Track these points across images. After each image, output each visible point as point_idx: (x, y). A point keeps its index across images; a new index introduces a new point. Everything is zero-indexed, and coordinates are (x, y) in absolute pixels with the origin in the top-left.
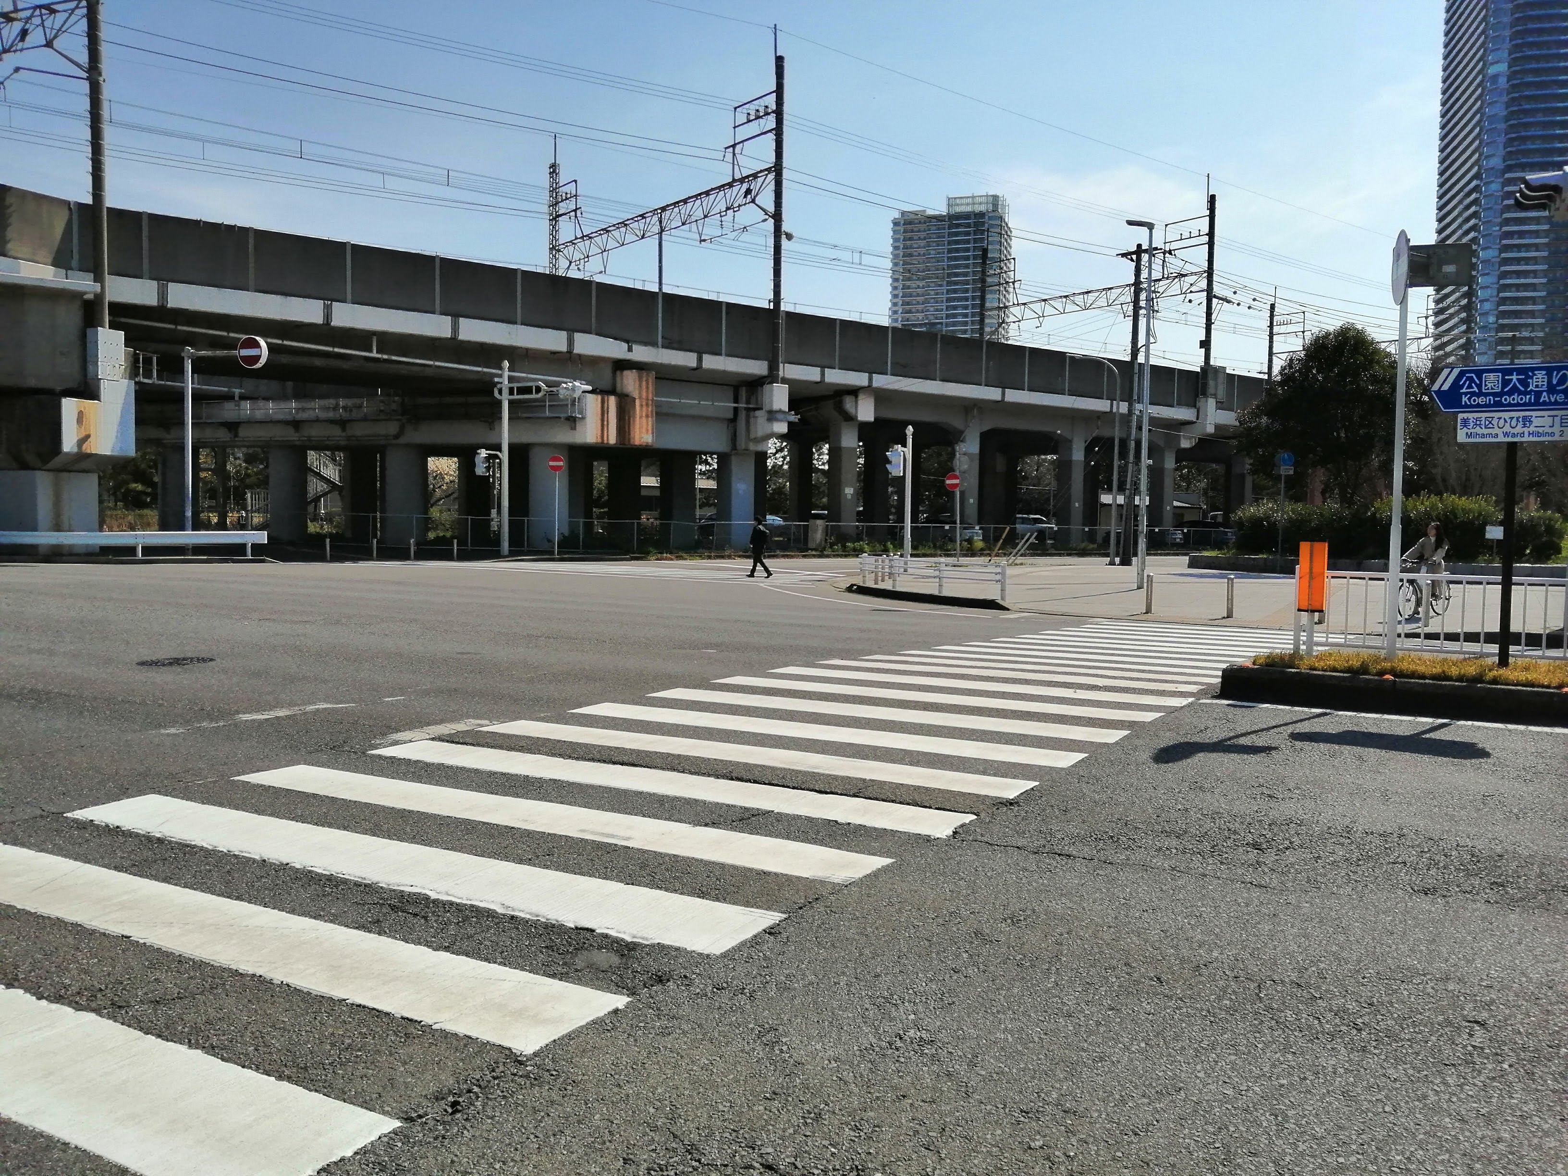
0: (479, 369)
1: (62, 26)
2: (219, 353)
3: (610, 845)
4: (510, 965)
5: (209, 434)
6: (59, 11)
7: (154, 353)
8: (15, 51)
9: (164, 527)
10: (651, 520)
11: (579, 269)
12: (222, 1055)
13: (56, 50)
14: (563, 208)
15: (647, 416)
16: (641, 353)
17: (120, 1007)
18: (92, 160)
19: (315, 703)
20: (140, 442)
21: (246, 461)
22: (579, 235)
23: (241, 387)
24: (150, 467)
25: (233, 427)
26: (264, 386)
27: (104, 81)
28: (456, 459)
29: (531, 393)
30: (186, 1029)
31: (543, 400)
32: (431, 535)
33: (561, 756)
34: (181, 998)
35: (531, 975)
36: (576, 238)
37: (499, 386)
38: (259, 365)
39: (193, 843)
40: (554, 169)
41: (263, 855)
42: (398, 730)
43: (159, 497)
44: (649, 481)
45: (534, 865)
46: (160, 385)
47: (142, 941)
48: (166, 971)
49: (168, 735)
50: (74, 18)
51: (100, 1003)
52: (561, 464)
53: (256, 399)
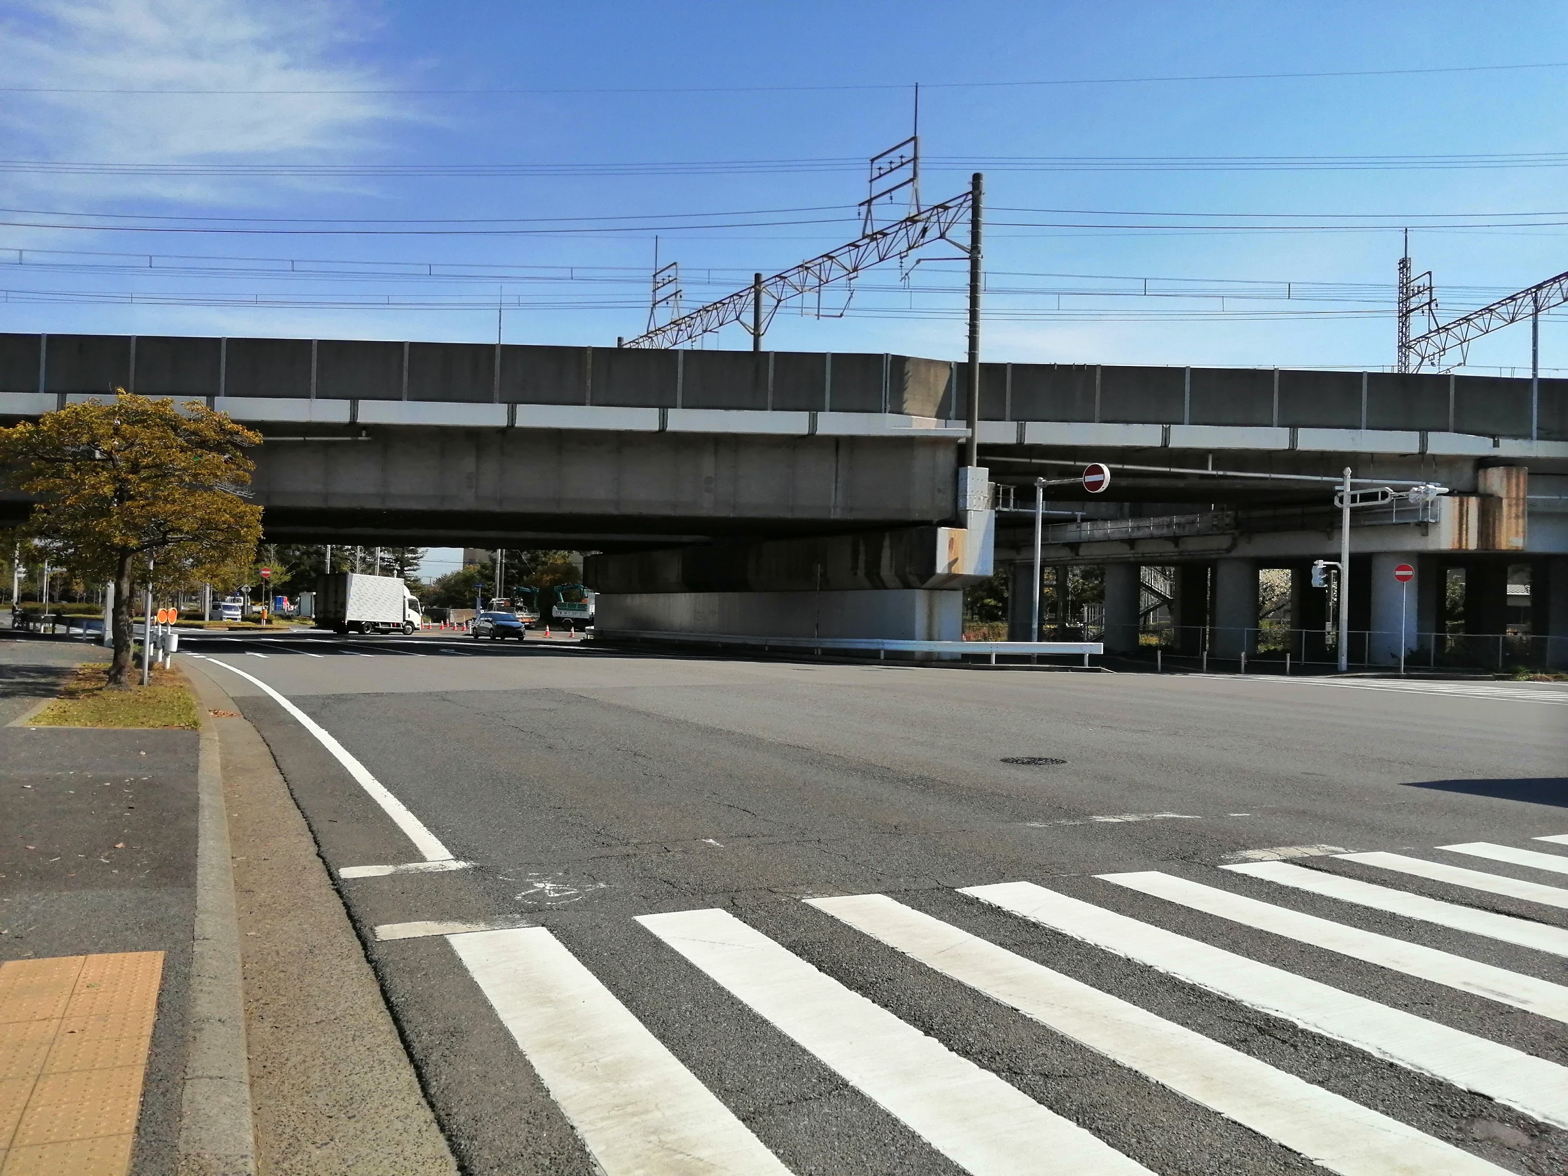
0: (1319, 478)
1: (953, 219)
2: (1066, 481)
3: (1504, 1005)
4: (1394, 1116)
5: (1053, 554)
6: (951, 207)
7: (1012, 484)
8: (917, 247)
9: (1012, 637)
10: (1519, 635)
11: (1433, 364)
12: (1108, 1140)
13: (947, 240)
14: (1414, 302)
15: (1517, 517)
16: (1510, 448)
17: (1015, 1073)
18: (970, 325)
19: (1161, 812)
20: (998, 563)
21: (1082, 578)
22: (1434, 327)
23: (1083, 510)
24: (1002, 585)
25: (1074, 546)
26: (1103, 507)
27: (982, 257)
28: (1288, 571)
29: (1376, 499)
30: (1074, 1108)
31: (1390, 505)
32: (1262, 648)
33: (1431, 896)
34: (1066, 1077)
35: (1420, 1133)
36: (1430, 332)
37: (1340, 494)
38: (1101, 490)
39: (1064, 932)
40: (1404, 264)
41: (1127, 954)
42: (1247, 848)
43: (1009, 611)
44: (1517, 589)
45: (1411, 1012)
46: (1016, 512)
47: (1029, 1016)
48: (1052, 1049)
49: (1033, 828)
50: (962, 210)
51: (999, 1065)
52: (1410, 573)
53: (1096, 520)
